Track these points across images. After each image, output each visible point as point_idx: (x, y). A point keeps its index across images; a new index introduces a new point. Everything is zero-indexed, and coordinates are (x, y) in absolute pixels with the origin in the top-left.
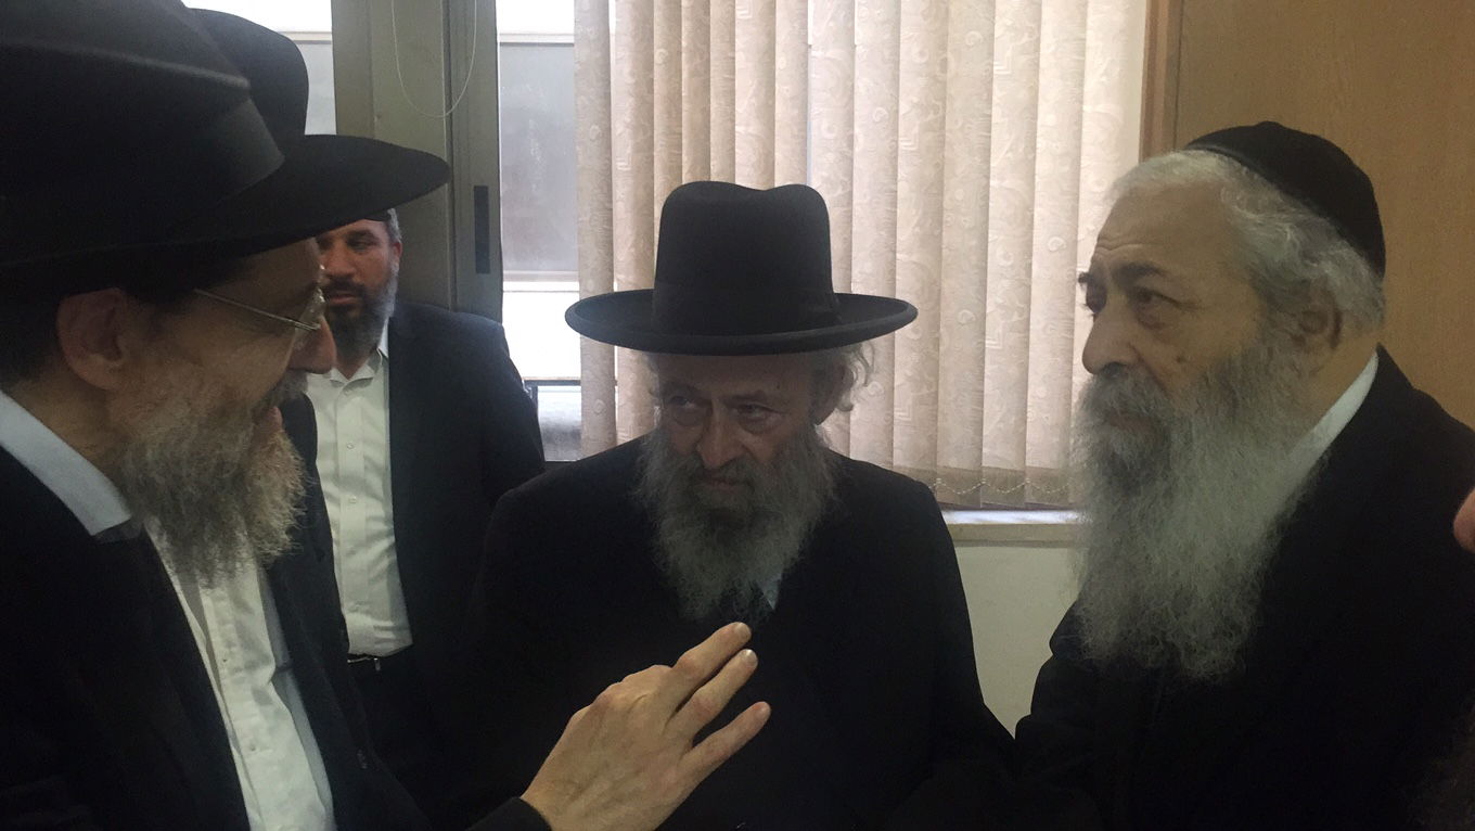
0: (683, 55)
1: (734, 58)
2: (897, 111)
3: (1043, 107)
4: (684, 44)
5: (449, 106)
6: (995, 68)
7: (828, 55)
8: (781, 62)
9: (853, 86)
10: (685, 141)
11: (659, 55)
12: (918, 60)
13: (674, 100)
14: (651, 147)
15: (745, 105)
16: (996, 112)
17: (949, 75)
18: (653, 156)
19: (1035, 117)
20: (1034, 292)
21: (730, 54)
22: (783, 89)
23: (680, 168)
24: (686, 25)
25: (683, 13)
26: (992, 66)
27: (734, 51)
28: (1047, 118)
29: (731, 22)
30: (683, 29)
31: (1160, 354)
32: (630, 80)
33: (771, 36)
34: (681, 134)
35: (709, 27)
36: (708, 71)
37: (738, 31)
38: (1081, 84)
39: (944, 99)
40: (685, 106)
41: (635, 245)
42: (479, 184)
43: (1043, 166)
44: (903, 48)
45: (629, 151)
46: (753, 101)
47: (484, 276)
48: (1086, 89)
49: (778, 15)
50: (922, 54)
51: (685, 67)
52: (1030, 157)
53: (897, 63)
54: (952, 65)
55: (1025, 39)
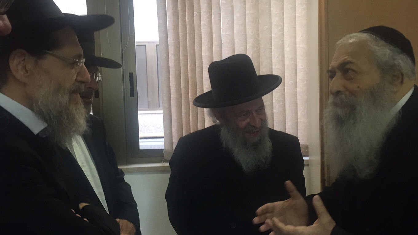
0: (187, 35)
1: (201, 35)
2: (246, 48)
3: (285, 46)
4: (187, 32)
5: (122, 51)
6: (272, 36)
7: (227, 33)
8: (214, 36)
9: (234, 41)
10: (188, 58)
11: (181, 34)
12: (251, 34)
13: (185, 47)
14: (179, 60)
15: (205, 48)
16: (273, 48)
17: (260, 38)
18: (180, 62)
19: (284, 48)
20: (286, 97)
21: (200, 34)
22: (215, 43)
23: (187, 65)
24: (188, 27)
25: (187, 23)
26: (272, 35)
27: (201, 33)
28: (287, 49)
29: (200, 25)
30: (187, 28)
31: (353, 86)
32: (173, 42)
33: (211, 29)
34: (187, 56)
35: (194, 27)
36: (194, 38)
37: (202, 28)
38: (296, 39)
39: (259, 44)
40: (188, 49)
41: (176, 87)
42: (131, 72)
43: (287, 62)
44: (247, 31)
45: (173, 61)
46: (207, 46)
47: (133, 98)
48: (297, 41)
49: (213, 23)
50: (252, 32)
51: (188, 38)
52: (283, 59)
53: (246, 35)
54: (260, 35)
55: (280, 28)
